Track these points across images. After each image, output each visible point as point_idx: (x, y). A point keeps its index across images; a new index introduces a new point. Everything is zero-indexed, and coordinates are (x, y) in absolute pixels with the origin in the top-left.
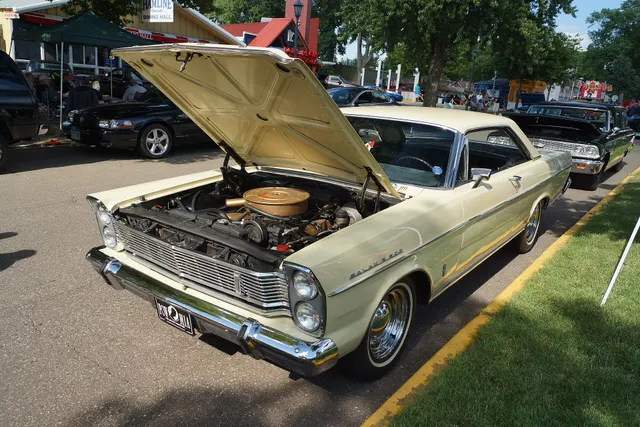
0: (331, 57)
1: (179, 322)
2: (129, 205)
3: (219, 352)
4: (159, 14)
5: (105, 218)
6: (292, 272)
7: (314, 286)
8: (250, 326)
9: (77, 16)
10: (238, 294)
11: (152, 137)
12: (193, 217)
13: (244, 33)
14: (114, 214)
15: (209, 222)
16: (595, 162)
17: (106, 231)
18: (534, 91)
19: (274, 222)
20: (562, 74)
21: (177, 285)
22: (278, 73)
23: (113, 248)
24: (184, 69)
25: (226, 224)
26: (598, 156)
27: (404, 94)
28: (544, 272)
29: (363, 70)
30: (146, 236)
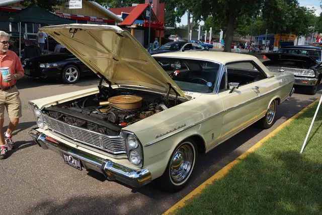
0: (173, 25)
1: (74, 164)
2: (50, 106)
3: (96, 180)
4: (74, 4)
5: (38, 113)
6: (127, 135)
7: (137, 142)
8: (107, 163)
9: (29, 7)
10: (101, 148)
11: (69, 72)
12: (80, 110)
13: (122, 13)
14: (42, 111)
15: (88, 113)
16: (312, 79)
17: (39, 120)
18: (288, 40)
19: (122, 112)
20: (305, 30)
21: (73, 145)
22: (119, 38)
23: (42, 128)
24: (73, 36)
25: (97, 113)
26: (314, 76)
27: (215, 44)
28: (274, 138)
29: (191, 31)
30: (57, 120)
